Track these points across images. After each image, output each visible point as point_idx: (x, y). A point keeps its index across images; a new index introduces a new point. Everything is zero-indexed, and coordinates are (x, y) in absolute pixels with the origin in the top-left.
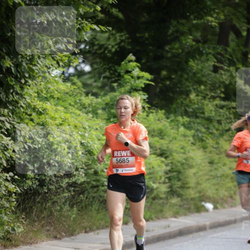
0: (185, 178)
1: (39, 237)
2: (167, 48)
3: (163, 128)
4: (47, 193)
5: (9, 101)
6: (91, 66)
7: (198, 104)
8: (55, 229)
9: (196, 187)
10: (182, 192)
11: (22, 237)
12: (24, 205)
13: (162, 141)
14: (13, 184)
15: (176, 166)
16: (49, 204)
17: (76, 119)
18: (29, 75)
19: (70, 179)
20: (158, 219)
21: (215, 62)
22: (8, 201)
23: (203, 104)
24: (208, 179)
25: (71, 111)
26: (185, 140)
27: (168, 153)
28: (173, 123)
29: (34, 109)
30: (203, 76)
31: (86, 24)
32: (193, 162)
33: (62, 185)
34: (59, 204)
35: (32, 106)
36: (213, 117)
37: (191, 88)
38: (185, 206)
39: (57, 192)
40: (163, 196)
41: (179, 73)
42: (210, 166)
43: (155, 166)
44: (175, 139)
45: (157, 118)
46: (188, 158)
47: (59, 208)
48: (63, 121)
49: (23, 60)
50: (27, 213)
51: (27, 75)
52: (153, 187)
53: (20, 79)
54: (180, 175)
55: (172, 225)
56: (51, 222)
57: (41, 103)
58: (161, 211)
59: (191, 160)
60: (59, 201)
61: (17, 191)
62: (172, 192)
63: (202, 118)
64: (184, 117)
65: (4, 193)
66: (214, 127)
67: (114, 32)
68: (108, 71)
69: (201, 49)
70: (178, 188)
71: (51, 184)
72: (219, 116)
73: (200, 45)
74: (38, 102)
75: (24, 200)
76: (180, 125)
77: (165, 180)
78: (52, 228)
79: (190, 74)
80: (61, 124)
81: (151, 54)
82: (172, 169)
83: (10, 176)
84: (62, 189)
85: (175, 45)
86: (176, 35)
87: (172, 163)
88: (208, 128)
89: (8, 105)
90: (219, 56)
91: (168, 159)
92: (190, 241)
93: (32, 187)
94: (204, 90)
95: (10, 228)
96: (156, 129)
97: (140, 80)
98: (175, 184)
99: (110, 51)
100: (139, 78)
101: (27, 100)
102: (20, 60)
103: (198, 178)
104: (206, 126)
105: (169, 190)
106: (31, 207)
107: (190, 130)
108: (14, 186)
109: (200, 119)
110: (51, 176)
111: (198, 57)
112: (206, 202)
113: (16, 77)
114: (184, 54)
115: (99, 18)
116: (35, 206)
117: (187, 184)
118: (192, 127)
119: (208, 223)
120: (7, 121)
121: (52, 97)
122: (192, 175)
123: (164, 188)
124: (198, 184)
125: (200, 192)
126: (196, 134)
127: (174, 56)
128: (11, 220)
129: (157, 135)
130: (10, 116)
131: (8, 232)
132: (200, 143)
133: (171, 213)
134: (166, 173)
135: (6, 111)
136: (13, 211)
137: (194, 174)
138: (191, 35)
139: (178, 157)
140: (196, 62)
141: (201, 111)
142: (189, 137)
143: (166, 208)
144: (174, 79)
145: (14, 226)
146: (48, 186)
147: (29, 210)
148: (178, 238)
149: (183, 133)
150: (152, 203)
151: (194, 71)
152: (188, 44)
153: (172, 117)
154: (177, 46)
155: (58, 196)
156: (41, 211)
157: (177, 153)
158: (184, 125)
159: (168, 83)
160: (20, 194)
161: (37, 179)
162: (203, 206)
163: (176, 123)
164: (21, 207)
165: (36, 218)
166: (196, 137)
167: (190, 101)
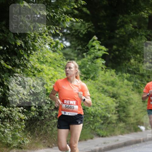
0: (128, 111)
1: (39, 146)
2: (117, 32)
3: (114, 80)
4: (44, 120)
5: (20, 64)
6: (70, 42)
7: (136, 66)
8: (48, 141)
9: (134, 116)
10: (126, 120)
11: (28, 146)
12: (30, 127)
13: (114, 88)
14: (23, 114)
15: (122, 103)
16: (45, 126)
17: (61, 75)
18: (33, 48)
19: (57, 111)
20: (111, 135)
21: (146, 40)
22: (20, 125)
23: (139, 66)
24: (142, 112)
25: (58, 70)
26: (128, 88)
27: (117, 96)
28: (120, 78)
29: (36, 69)
30: (139, 49)
31: (67, 18)
32: (132, 101)
33: (52, 115)
34: (51, 126)
35: (35, 67)
36: (145, 74)
37: (131, 56)
38: (128, 128)
39: (50, 119)
40: (114, 122)
41: (124, 47)
42: (143, 104)
43: (110, 104)
44: (122, 87)
45: (110, 75)
46: (129, 99)
47: (51, 129)
48: (53, 76)
49: (29, 39)
50: (31, 132)
51: (31, 48)
52: (108, 116)
53: (27, 51)
54: (125, 109)
55: (120, 139)
56: (46, 137)
57: (40, 65)
58: (113, 131)
59: (131, 100)
60: (51, 125)
61: (26, 118)
62: (120, 120)
63: (138, 74)
64: (127, 74)
65: (17, 119)
66: (145, 80)
67: (84, 22)
68: (80, 46)
69: (138, 32)
70: (124, 117)
71: (46, 114)
72: (149, 73)
73: (137, 29)
74: (38, 65)
75: (30, 123)
76: (124, 79)
77: (115, 112)
78: (47, 141)
79: (131, 47)
80: (52, 78)
81: (107, 35)
82: (120, 105)
83: (21, 110)
84: (52, 117)
85: (121, 30)
86: (122, 24)
87: (120, 102)
88: (142, 81)
89: (20, 67)
90: (148, 37)
91: (117, 99)
92: (131, 149)
93: (35, 116)
94: (139, 57)
95: (22, 141)
96: (110, 81)
97: (100, 52)
98: (122, 115)
99: (82, 34)
100: (99, 50)
101: (31, 63)
102: (27, 39)
103: (136, 111)
104: (141, 79)
105: (118, 118)
106: (34, 128)
107: (131, 82)
108: (24, 116)
109: (137, 75)
110: (46, 109)
111: (135, 37)
112: (140, 125)
113: (25, 50)
114: (127, 35)
115: (75, 14)
116: (36, 127)
117: (129, 114)
118: (132, 80)
119: (142, 139)
120: (19, 76)
121: (47, 61)
122: (132, 109)
123: (115, 117)
124: (136, 114)
125: (137, 119)
126: (134, 84)
127: (121, 36)
128: (22, 136)
129: (111, 84)
130: (21, 73)
131: (20, 143)
132: (137, 90)
133: (119, 132)
134: (116, 108)
135: (19, 70)
136: (23, 130)
137: (133, 108)
138: (131, 24)
139: (123, 98)
140: (134, 40)
141: (137, 70)
142: (130, 86)
143: (116, 129)
144: (121, 50)
145: (24, 140)
146: (44, 116)
147: (33, 130)
148: (123, 147)
149: (126, 84)
150: (107, 126)
151: (133, 46)
152: (129, 29)
153: (120, 74)
154: (123, 30)
155: (50, 122)
156: (40, 131)
157: (123, 96)
158: (127, 79)
159: (117, 53)
160: (28, 120)
161: (37, 111)
162: (139, 128)
163: (122, 77)
164: (28, 128)
165: (37, 135)
166: (134, 86)
167: (131, 64)
